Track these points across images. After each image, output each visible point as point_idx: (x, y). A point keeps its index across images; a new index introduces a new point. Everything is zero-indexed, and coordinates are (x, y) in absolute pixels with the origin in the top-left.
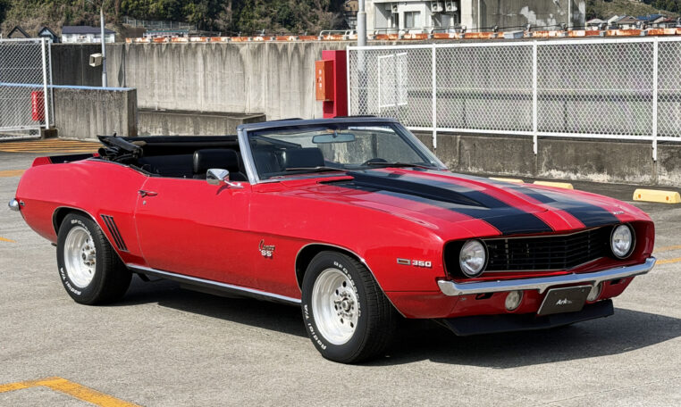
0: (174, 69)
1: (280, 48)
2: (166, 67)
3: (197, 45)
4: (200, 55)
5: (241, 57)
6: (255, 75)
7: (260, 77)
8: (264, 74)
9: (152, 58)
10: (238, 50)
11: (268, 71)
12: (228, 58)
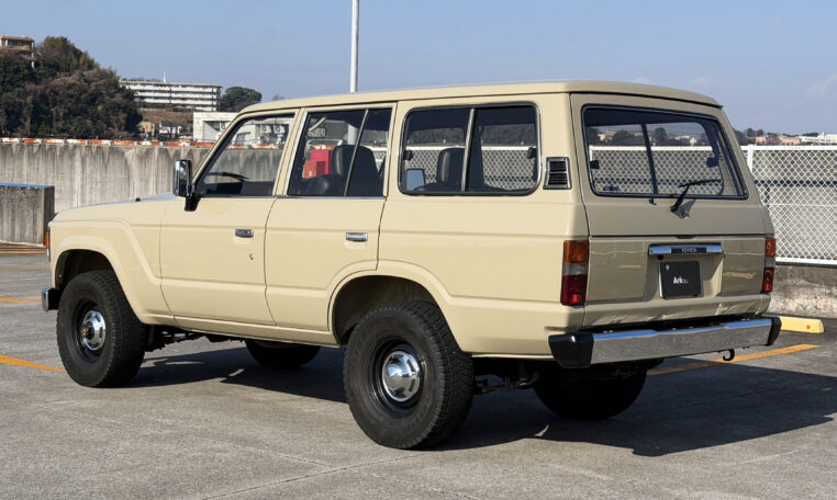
0: (46, 170)
1: (172, 154)
2: (38, 169)
3: (75, 146)
4: (78, 157)
5: (126, 162)
6: (141, 180)
7: (147, 182)
8: (152, 179)
9: (22, 159)
10: (123, 154)
11: (157, 176)
12: (111, 161)
